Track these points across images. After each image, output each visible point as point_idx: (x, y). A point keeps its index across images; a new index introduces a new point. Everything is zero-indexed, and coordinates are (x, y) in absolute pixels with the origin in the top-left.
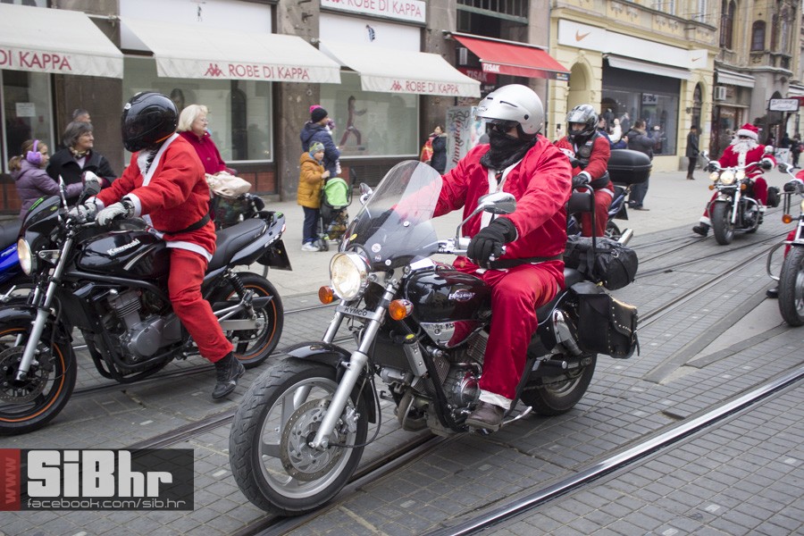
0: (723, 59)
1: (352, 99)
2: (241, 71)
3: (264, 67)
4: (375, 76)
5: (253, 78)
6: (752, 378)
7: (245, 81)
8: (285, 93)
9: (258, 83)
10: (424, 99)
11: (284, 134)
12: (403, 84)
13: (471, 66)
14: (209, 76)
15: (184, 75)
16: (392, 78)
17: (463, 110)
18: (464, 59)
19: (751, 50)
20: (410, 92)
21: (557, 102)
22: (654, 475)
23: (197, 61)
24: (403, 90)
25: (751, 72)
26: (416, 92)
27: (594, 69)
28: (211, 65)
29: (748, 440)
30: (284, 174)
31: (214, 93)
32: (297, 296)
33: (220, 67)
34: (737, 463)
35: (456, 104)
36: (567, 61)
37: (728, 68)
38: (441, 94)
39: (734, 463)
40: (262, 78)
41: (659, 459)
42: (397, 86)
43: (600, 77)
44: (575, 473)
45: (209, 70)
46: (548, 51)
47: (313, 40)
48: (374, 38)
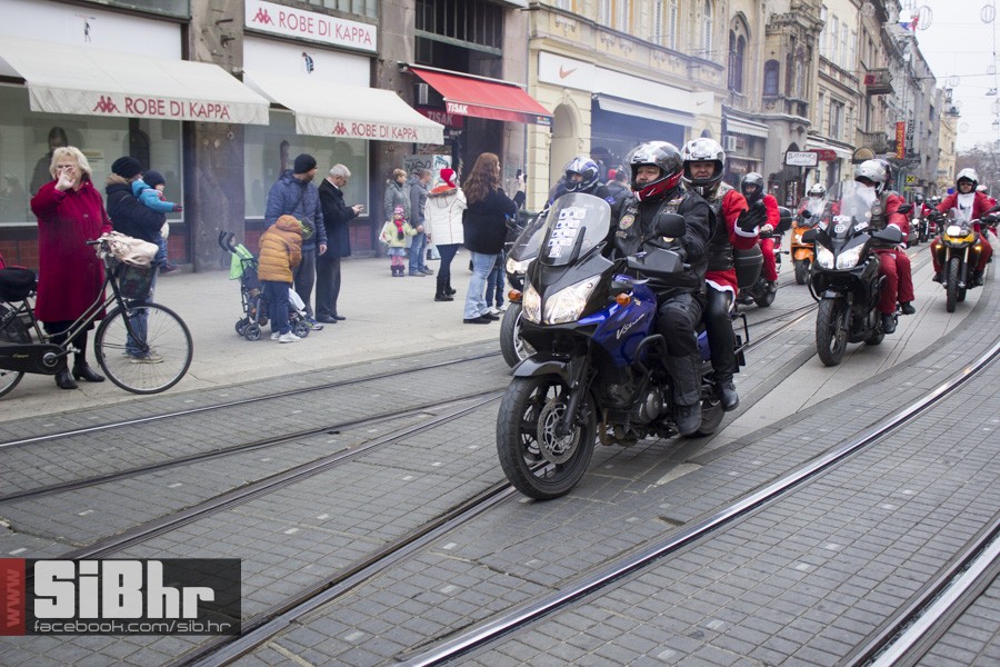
0: (732, 103)
1: (284, 144)
2: (140, 107)
3: (172, 103)
4: (313, 117)
5: (157, 116)
6: (764, 474)
7: (147, 120)
8: (199, 135)
9: (165, 122)
10: (374, 146)
11: (198, 187)
12: (349, 129)
13: (433, 106)
14: (99, 113)
15: (66, 110)
16: (334, 119)
17: (424, 159)
18: (424, 97)
19: (764, 94)
20: (358, 137)
21: (537, 151)
22: (648, 590)
23: (84, 93)
24: (349, 134)
25: (764, 120)
26: (365, 137)
27: (582, 112)
28: (102, 97)
29: (757, 546)
30: (198, 237)
31: (107, 134)
32: (216, 389)
33: (114, 102)
34: (744, 572)
35: (414, 153)
36: (549, 102)
37: (738, 114)
38: (395, 139)
39: (740, 572)
40: (168, 116)
41: (655, 571)
42: (341, 129)
43: (590, 122)
44: (557, 592)
45: (99, 104)
46: (527, 89)
47: (235, 70)
48: (312, 69)
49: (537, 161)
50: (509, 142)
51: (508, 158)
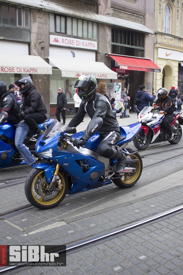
5: (12, 73)
8: (34, 78)
17: (112, 84)
21: (157, 81)
27: (175, 67)
36: (161, 65)
43: (178, 71)
46: (154, 61)
47: (46, 57)
48: (74, 56)
49: (157, 84)
50: (147, 78)
51: (146, 83)
